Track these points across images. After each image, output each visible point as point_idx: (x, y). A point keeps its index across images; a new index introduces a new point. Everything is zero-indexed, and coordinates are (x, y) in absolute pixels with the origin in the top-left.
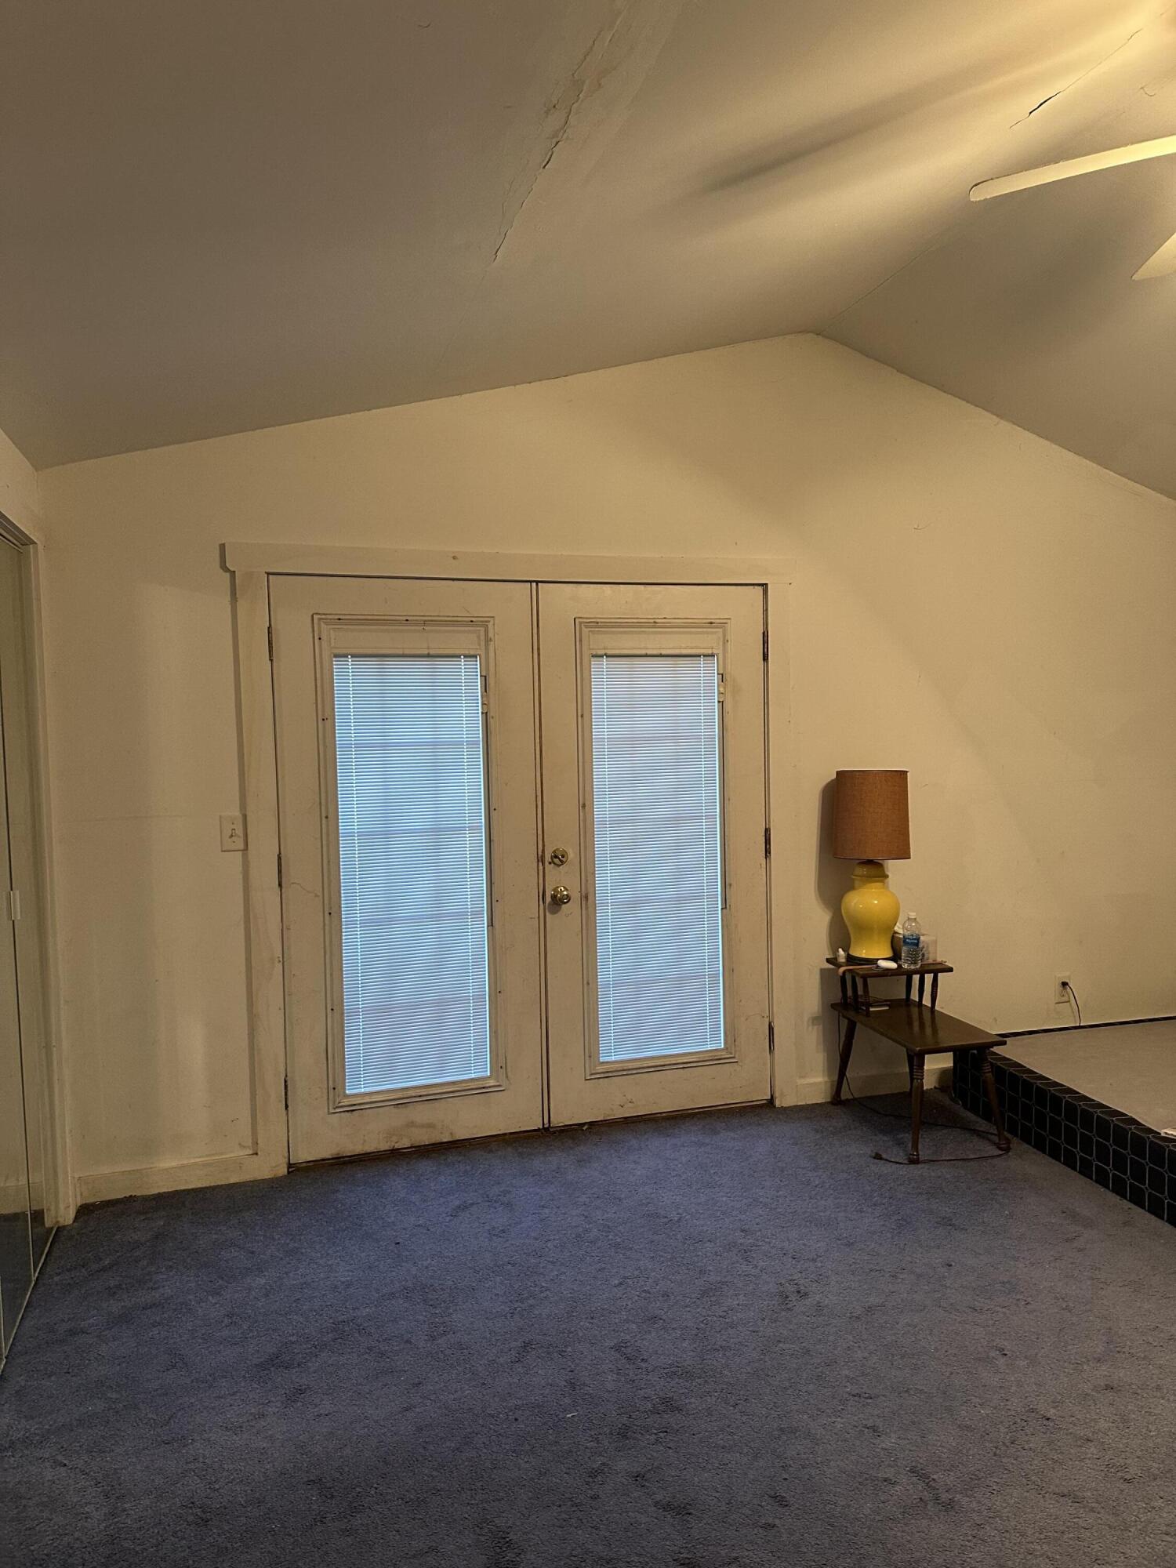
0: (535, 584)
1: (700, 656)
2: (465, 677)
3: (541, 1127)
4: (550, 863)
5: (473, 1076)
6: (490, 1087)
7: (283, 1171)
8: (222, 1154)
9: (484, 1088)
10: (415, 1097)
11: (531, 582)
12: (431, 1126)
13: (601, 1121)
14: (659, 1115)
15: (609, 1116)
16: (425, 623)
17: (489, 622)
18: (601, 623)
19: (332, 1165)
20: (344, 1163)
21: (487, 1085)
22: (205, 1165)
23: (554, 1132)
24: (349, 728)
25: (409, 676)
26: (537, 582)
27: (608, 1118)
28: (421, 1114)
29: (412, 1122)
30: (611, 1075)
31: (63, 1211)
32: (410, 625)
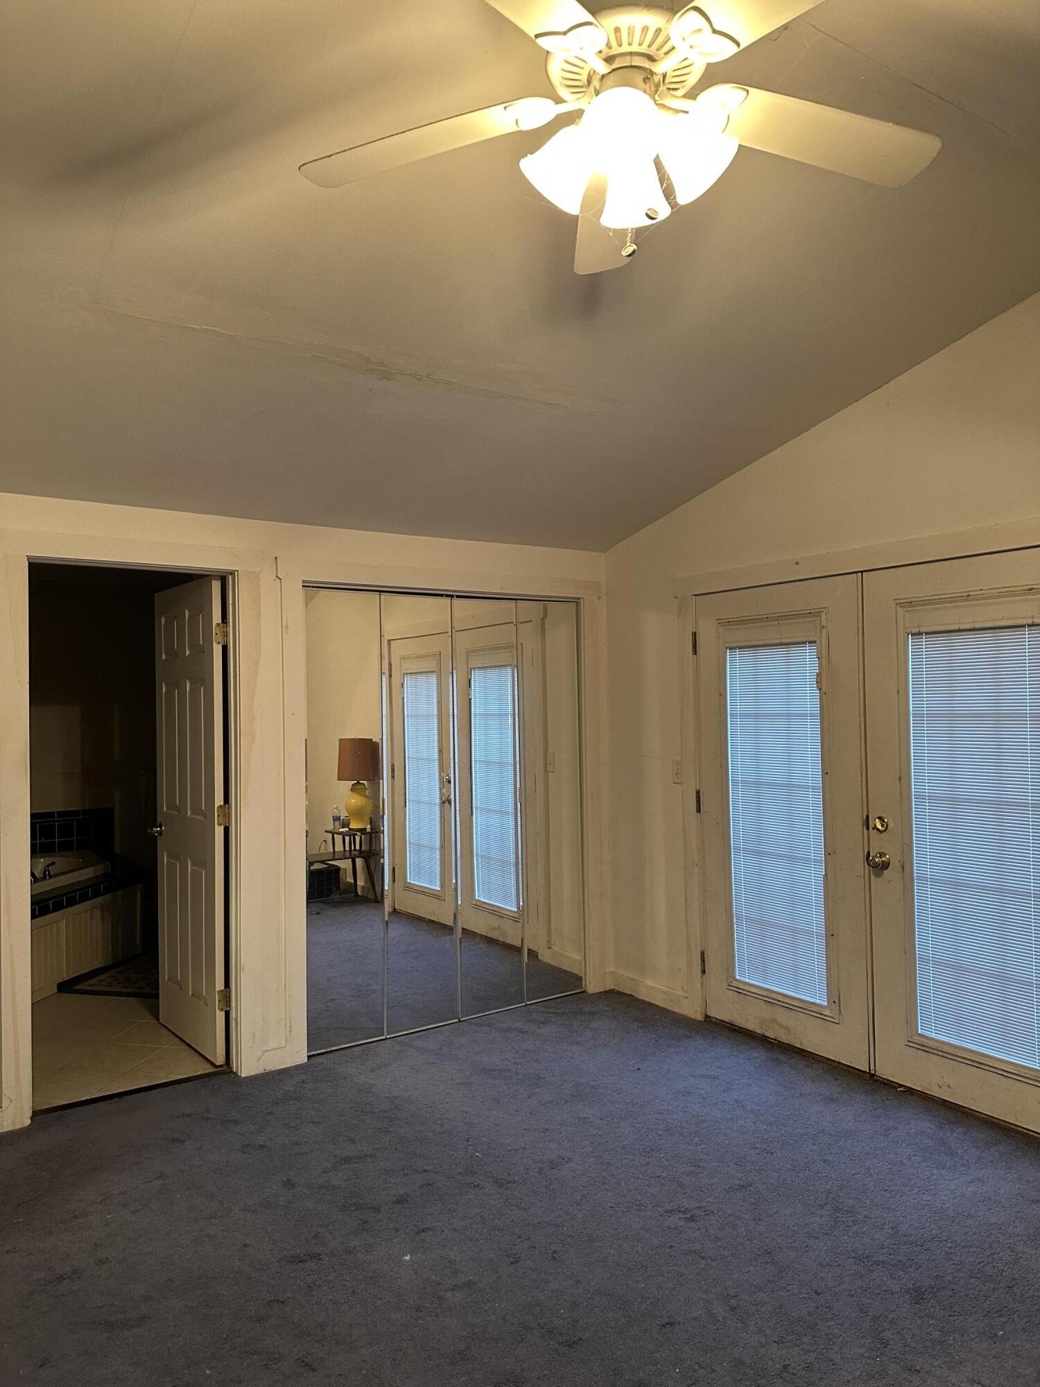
0: (860, 574)
1: (1024, 626)
2: (806, 661)
3: (868, 1071)
4: (873, 829)
5: (818, 1001)
6: (825, 1015)
7: (700, 1017)
8: (674, 990)
9: (821, 1014)
10: (774, 999)
11: (856, 572)
12: (787, 1029)
13: (919, 1091)
14: (978, 1114)
15: (928, 1090)
16: (778, 618)
17: (821, 612)
18: (916, 602)
19: (728, 1028)
20: (735, 1030)
21: (823, 1013)
22: (665, 993)
23: (877, 1081)
24: (736, 701)
25: (773, 660)
26: (862, 572)
27: (926, 1092)
28: (782, 1016)
29: (776, 1020)
30: (930, 1051)
31: (593, 985)
32: (770, 621)
